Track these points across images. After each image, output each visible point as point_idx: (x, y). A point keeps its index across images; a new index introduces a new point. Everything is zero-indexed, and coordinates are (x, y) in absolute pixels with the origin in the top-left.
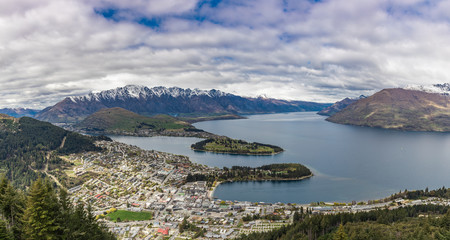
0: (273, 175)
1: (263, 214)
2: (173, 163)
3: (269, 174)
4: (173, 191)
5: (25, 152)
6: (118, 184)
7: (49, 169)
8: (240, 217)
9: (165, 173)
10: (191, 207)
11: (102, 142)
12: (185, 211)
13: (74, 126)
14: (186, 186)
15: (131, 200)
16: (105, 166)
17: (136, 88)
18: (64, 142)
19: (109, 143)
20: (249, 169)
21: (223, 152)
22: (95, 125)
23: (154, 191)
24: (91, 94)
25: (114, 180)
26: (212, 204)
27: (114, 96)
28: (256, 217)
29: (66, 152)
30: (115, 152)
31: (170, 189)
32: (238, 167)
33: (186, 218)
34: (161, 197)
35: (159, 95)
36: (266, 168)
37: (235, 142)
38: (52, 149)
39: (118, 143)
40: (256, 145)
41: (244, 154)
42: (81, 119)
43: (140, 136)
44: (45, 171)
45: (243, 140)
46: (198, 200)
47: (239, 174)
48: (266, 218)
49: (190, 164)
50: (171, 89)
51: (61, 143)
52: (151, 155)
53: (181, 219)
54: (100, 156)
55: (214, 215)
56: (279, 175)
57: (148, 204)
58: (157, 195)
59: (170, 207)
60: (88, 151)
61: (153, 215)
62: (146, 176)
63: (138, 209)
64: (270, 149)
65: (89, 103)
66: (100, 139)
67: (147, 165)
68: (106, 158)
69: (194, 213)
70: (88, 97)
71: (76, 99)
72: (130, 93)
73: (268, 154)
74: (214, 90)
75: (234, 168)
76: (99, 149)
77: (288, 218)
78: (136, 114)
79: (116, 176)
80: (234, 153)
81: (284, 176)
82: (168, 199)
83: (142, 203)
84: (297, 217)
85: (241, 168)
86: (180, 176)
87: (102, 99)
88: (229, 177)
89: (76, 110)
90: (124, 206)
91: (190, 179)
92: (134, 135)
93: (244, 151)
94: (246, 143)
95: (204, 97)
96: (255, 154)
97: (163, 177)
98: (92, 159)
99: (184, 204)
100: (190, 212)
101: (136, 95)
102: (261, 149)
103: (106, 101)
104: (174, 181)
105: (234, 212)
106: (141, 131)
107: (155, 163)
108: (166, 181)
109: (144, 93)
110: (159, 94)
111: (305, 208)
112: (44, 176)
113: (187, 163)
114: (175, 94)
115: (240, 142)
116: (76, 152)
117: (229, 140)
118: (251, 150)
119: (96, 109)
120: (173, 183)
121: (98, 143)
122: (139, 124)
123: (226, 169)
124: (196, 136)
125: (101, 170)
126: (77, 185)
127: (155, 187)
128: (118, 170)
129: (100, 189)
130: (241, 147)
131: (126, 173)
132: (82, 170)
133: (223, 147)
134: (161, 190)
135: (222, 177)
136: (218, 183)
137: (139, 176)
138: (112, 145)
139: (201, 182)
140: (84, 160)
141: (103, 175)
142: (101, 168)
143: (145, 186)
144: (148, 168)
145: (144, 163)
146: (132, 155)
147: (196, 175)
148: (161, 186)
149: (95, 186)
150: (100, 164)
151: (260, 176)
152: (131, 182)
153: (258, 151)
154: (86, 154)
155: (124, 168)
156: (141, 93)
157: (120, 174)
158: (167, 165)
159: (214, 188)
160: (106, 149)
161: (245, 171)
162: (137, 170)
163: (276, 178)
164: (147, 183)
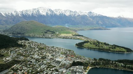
0: (125, 67)
2: (65, 54)
3: (122, 66)
6: (32, 67)
9: (60, 60)
11: (23, 41)
14: (72, 68)
16: (24, 56)
17: (44, 9)
19: (27, 42)
20: (109, 61)
21: (94, 49)
22: (18, 30)
23: (53, 70)
24: (15, 11)
25: (30, 65)
27: (30, 14)
30: (30, 47)
31: (62, 69)
32: (103, 59)
36: (120, 61)
37: (102, 43)
39: (33, 42)
40: (115, 46)
41: (107, 51)
42: (9, 27)
43: (46, 38)
45: (107, 43)
47: (103, 63)
49: (75, 55)
50: (65, 11)
52: (53, 49)
54: (21, 50)
56: (129, 68)
60: (13, 47)
62: (49, 62)
64: (124, 50)
65: (15, 17)
66: (21, 39)
67: (50, 55)
68: (25, 51)
70: (13, 13)
71: (6, 14)
72: (41, 12)
74: (91, 12)
75: (101, 59)
76: (21, 46)
79: (31, 62)
80: (101, 50)
86: (69, 62)
87: (23, 15)
88: (97, 64)
89: (6, 21)
91: (74, 64)
92: (42, 37)
94: (108, 45)
95: (84, 17)
96: (114, 52)
97: (59, 62)
98: (16, 52)
101: (44, 14)
102: (117, 49)
104: (65, 65)
106: (47, 35)
107: (54, 53)
108: (60, 64)
109: (49, 12)
110: (58, 14)
113: (73, 55)
114: (68, 14)
115: (105, 44)
118: (111, 49)
121: (20, 42)
122: (45, 31)
123: (95, 59)
124: (79, 39)
125: (22, 58)
126: (6, 69)
127: (54, 69)
128: (32, 58)
129: (21, 70)
130: (105, 47)
131: (37, 60)
132: (9, 59)
133: (94, 46)
134: (57, 70)
135: (93, 64)
136: (90, 68)
137: (45, 62)
138: (29, 43)
139: (80, 67)
140: (11, 52)
141: (23, 62)
142: (22, 57)
143: (48, 68)
144: (50, 57)
145: (48, 54)
146: (41, 49)
147: (78, 62)
148: (58, 68)
149: (18, 69)
150: (21, 55)
151: (116, 66)
152: (40, 66)
153: (115, 50)
154: (12, 49)
155: (36, 56)
156: (47, 13)
157: (33, 61)
158: (61, 55)
159: (87, 71)
160: (25, 45)
161: (107, 62)
162: (44, 58)
163: (127, 69)
164: (49, 66)
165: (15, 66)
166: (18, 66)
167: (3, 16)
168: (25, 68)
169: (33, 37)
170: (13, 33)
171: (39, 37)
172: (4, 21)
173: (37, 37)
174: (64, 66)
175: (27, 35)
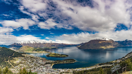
1: (65, 72)
2: (42, 60)
3: (65, 62)
4: (42, 67)
5: (3, 56)
7: (9, 61)
8: (59, 72)
9: (40, 62)
10: (47, 71)
11: (24, 54)
12: (45, 72)
13: (16, 50)
14: (45, 65)
15: (31, 69)
19: (25, 55)
25: (27, 64)
27: (27, 43)
28: (63, 73)
29: (14, 57)
30: (27, 57)
38: (10, 56)
44: (8, 61)
46: (49, 69)
47: (58, 62)
48: (66, 73)
49: (46, 60)
51: (13, 54)
52: (36, 58)
54: (23, 58)
56: (68, 62)
57: (36, 70)
59: (42, 71)
60: (20, 57)
61: (37, 73)
62: (35, 63)
63: (34, 72)
64: (65, 56)
68: (25, 58)
69: (48, 72)
70: (20, 43)
72: (31, 42)
73: (65, 57)
76: (23, 56)
77: (71, 72)
78: (32, 47)
80: (57, 57)
81: (69, 62)
82: (41, 69)
84: (73, 72)
86: (44, 63)
88: (56, 63)
91: (46, 63)
95: (48, 44)
96: (62, 57)
97: (39, 63)
98: (21, 59)
99: (45, 70)
100: (47, 72)
101: (33, 43)
102: (63, 56)
103: (25, 44)
105: (58, 72)
106: (33, 52)
107: (37, 60)
110: (38, 43)
111: (75, 70)
112: (8, 63)
117: (55, 54)
121: (22, 55)
122: (33, 50)
124: (47, 53)
128: (28, 62)
129: (23, 67)
130: (58, 55)
132: (18, 61)
134: (39, 67)
135: (54, 63)
137: (33, 63)
139: (49, 64)
141: (24, 63)
145: (35, 60)
146: (31, 58)
148: (39, 65)
150: (23, 60)
151: (63, 62)
152: (31, 65)
155: (29, 61)
158: (40, 60)
162: (33, 61)
163: (67, 63)
164: (35, 65)
165: (21, 65)
166: (22, 65)
174: (42, 65)
175: (25, 52)
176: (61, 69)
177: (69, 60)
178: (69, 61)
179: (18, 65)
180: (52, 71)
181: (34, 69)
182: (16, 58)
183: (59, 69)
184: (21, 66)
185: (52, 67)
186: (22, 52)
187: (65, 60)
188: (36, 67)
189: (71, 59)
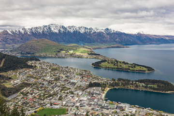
0: (146, 87)
2: (81, 75)
3: (143, 86)
4: (80, 94)
6: (44, 90)
9: (75, 81)
10: (91, 105)
11: (33, 62)
12: (87, 107)
13: (11, 51)
14: (88, 90)
15: (53, 101)
16: (35, 78)
17: (56, 26)
18: (3, 62)
19: (38, 62)
20: (129, 81)
21: (112, 69)
22: (28, 50)
23: (68, 93)
24: (24, 29)
25: (41, 87)
26: (104, 104)
27: (41, 31)
29: (5, 70)
31: (78, 92)
32: (122, 79)
33: (88, 112)
34: (73, 97)
35: (72, 31)
37: (120, 62)
39: (44, 62)
40: (135, 65)
41: (126, 71)
42: (16, 46)
43: (59, 58)
45: (126, 62)
46: (96, 100)
47: (122, 84)
49: (91, 76)
50: (80, 28)
52: (67, 69)
53: (85, 113)
54: (31, 72)
55: (105, 111)
56: (150, 88)
57: (64, 103)
58: (69, 96)
59: (78, 104)
60: (22, 68)
61: (67, 110)
62: (63, 83)
63: (58, 107)
64: (144, 69)
65: (23, 35)
66: (31, 59)
67: (64, 76)
68: (36, 72)
69: (93, 109)
70: (21, 31)
71: (13, 33)
72: (52, 29)
74: (108, 29)
75: (119, 80)
76: (31, 67)
78: (57, 43)
79: (43, 84)
80: (120, 70)
81: (154, 89)
82: (77, 99)
83: (60, 102)
85: (123, 80)
86: (84, 84)
87: (32, 32)
88: (115, 85)
89: (13, 40)
90: (49, 105)
91: (91, 85)
92: (55, 57)
93: (126, 69)
94: (128, 64)
95: (100, 34)
96: (133, 72)
97: (74, 84)
98: (26, 73)
99: (87, 102)
100: (90, 108)
101: (57, 31)
102: (138, 68)
103: (35, 34)
104: (80, 86)
105: (118, 111)
106: (60, 55)
107: (68, 74)
108: (76, 86)
109: (62, 30)
113: (89, 75)
114: (82, 31)
115: (124, 62)
116: (13, 70)
117: (116, 61)
118: (131, 69)
119: (28, 39)
120: (80, 88)
121: (29, 63)
122: (58, 50)
123: (114, 80)
124: (95, 58)
125: (32, 81)
126: (14, 93)
127: (68, 91)
128: (44, 80)
129: (32, 94)
130: (124, 66)
131: (50, 82)
132: (18, 82)
133: (112, 66)
134: (72, 93)
135: (111, 85)
136: (109, 89)
137: (58, 84)
138: (40, 64)
139: (98, 88)
140: (19, 74)
141: (34, 84)
142: (32, 79)
143: (62, 90)
144: (64, 78)
145: (62, 75)
146: (54, 70)
147: (95, 83)
148: (73, 90)
149: (28, 93)
150: (32, 77)
151: (137, 86)
152: (53, 88)
153: (135, 69)
154: (21, 70)
155: (48, 78)
156: (59, 30)
157: (45, 83)
158: (77, 76)
159: (105, 92)
160: (36, 66)
161: (127, 82)
162: (57, 79)
163: (148, 90)
164: (63, 88)
165: (25, 90)
166: (28, 89)
167: (10, 34)
168: (36, 91)
169: (45, 57)
170: (21, 53)
171: (52, 57)
172: (11, 40)
173: (49, 57)
175: (37, 54)
176: (127, 105)
177: (153, 82)
178: (156, 86)
179: (17, 91)
180: (102, 107)
181: (60, 99)
182: (10, 73)
183: (122, 105)
184: (26, 94)
185: (103, 96)
186: (29, 55)
187: (141, 81)
188: (64, 95)
189: (163, 82)
